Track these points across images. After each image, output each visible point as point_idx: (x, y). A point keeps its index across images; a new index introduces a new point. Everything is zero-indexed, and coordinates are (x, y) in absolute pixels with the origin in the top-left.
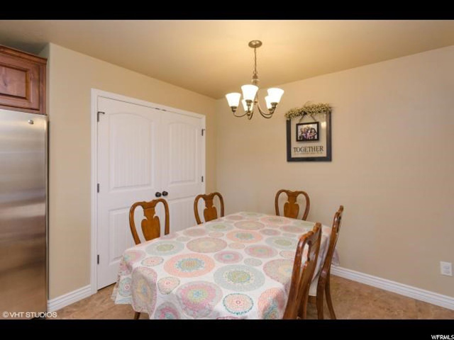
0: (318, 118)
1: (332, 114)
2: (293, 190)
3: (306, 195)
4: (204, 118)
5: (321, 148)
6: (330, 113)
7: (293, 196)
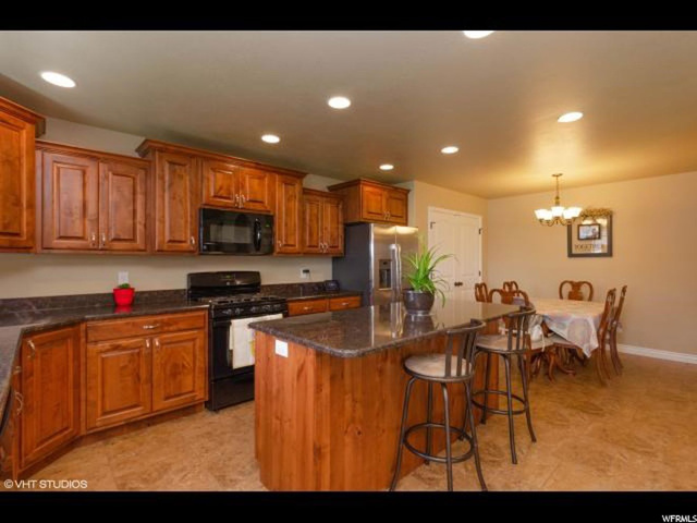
0: (600, 221)
1: (614, 218)
2: (577, 281)
3: (589, 284)
4: (480, 219)
5: (603, 246)
6: (611, 217)
7: (576, 286)
